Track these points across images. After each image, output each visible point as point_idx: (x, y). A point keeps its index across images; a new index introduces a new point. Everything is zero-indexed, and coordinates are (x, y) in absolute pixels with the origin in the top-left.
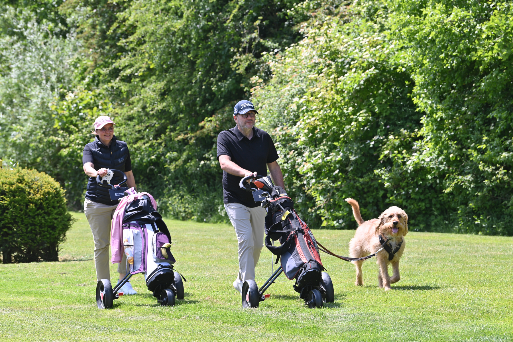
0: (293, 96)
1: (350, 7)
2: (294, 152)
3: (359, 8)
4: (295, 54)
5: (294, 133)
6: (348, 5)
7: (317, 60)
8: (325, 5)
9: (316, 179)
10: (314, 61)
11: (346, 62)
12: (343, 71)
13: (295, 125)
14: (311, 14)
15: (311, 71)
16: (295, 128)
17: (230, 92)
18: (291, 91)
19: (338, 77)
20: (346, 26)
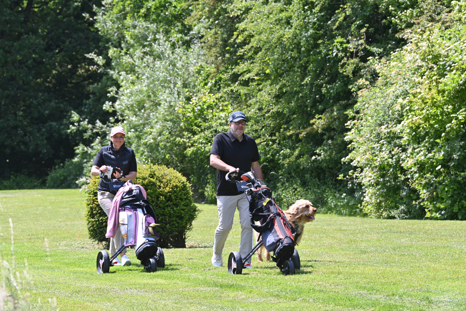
0: (397, 97)
1: (452, 14)
2: (398, 149)
3: (461, 15)
4: (399, 59)
5: (399, 131)
6: (450, 12)
7: (420, 63)
8: (427, 13)
9: (420, 173)
10: (417, 64)
11: (447, 64)
12: (445, 73)
13: (400, 123)
14: (415, 21)
15: (414, 74)
16: (399, 126)
17: (338, 94)
18: (396, 93)
19: (440, 79)
20: (448, 32)
